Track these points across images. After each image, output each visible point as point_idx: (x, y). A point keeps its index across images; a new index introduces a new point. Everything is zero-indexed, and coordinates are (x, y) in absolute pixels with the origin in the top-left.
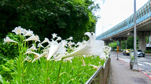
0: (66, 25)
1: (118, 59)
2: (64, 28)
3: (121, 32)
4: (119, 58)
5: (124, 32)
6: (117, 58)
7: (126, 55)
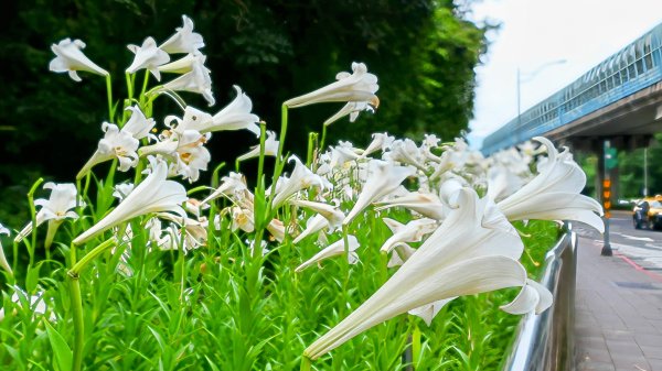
0: (286, 48)
1: (607, 252)
2: (271, 65)
3: (622, 103)
4: (613, 245)
5: (636, 103)
6: (601, 244)
7: (648, 229)
